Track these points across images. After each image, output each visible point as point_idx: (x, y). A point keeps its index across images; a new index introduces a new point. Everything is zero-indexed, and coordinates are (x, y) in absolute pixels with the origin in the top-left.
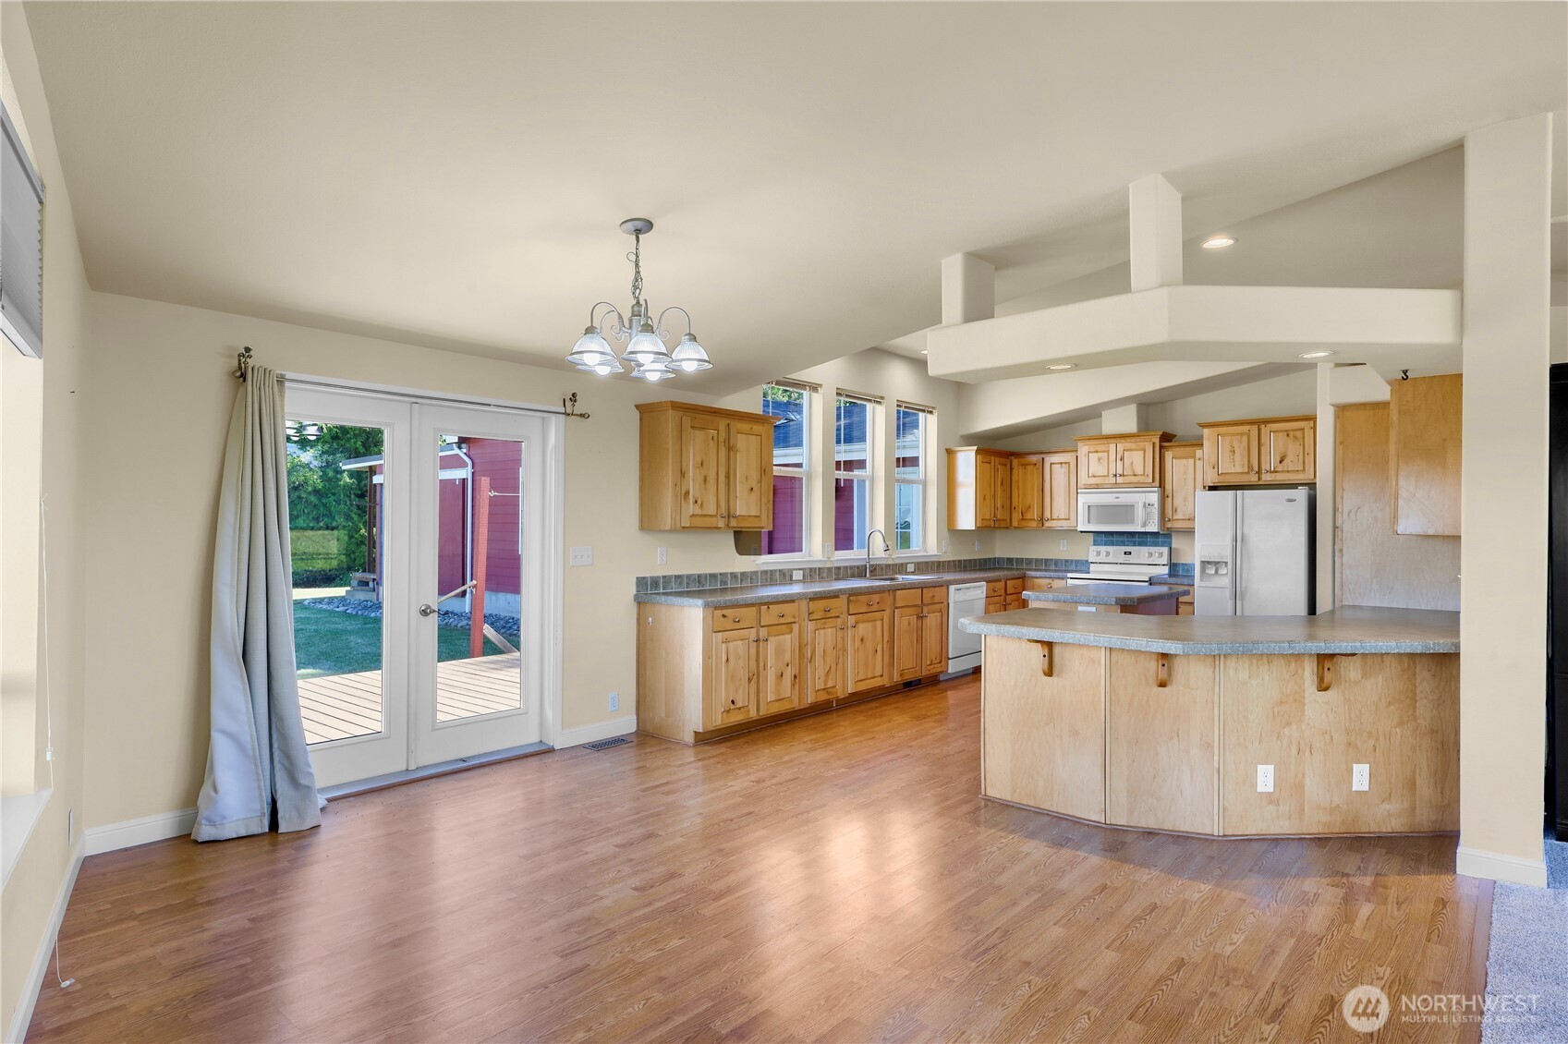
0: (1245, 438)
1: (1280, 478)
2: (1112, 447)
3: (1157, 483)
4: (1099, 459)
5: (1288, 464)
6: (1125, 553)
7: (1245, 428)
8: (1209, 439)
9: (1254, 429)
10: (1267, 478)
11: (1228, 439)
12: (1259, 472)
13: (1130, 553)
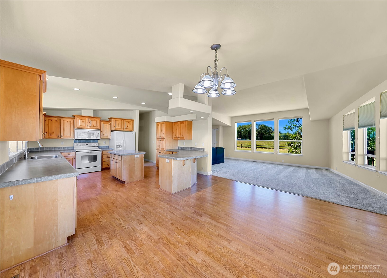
0: (121, 122)
1: (127, 130)
2: (87, 119)
3: (100, 129)
4: (83, 122)
5: (128, 128)
6: (86, 144)
7: (121, 120)
8: (113, 121)
9: (123, 120)
10: (125, 130)
11: (117, 121)
12: (123, 128)
13: (88, 144)
